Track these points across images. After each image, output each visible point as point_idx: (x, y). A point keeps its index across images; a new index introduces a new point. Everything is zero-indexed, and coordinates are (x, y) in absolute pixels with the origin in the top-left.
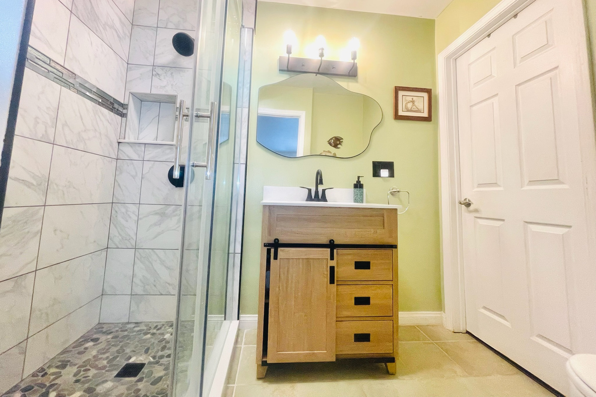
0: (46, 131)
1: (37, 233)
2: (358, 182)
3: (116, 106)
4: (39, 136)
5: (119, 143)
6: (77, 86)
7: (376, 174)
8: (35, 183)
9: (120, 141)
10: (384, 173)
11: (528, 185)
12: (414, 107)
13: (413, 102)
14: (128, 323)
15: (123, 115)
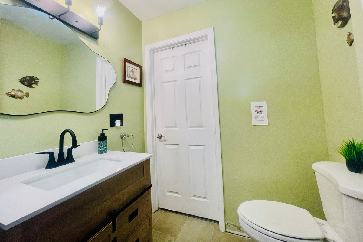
2: (103, 134)
7: (112, 124)
10: (118, 123)
11: (190, 127)
12: (133, 76)
13: (133, 72)
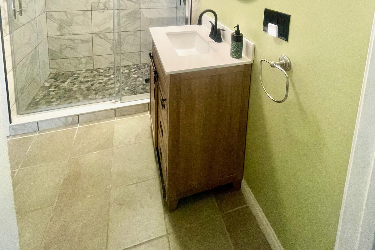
2: (238, 32)
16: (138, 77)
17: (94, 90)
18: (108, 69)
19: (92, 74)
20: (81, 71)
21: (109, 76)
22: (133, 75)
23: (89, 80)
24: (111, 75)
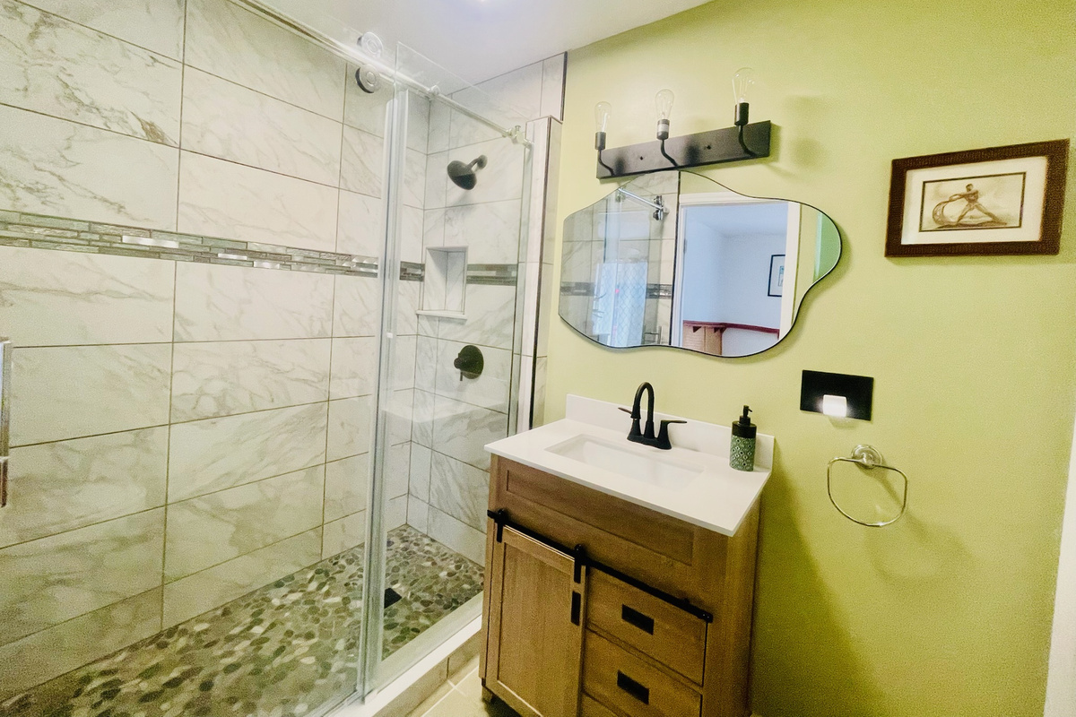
0: (322, 327)
1: (323, 428)
2: (745, 420)
3: (410, 270)
4: (316, 333)
5: (418, 315)
6: (354, 267)
7: (809, 402)
8: (316, 380)
9: (419, 312)
10: (834, 405)
12: (975, 212)
13: (971, 197)
14: (426, 536)
15: (421, 279)
16: (346, 600)
17: (232, 701)
18: (219, 612)
19: (170, 650)
20: (106, 658)
21: (245, 634)
22: (324, 599)
23: (175, 674)
24: (250, 628)
